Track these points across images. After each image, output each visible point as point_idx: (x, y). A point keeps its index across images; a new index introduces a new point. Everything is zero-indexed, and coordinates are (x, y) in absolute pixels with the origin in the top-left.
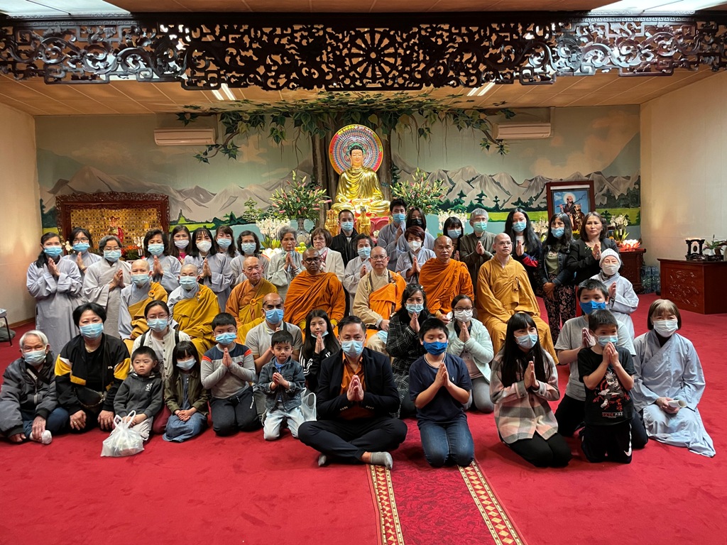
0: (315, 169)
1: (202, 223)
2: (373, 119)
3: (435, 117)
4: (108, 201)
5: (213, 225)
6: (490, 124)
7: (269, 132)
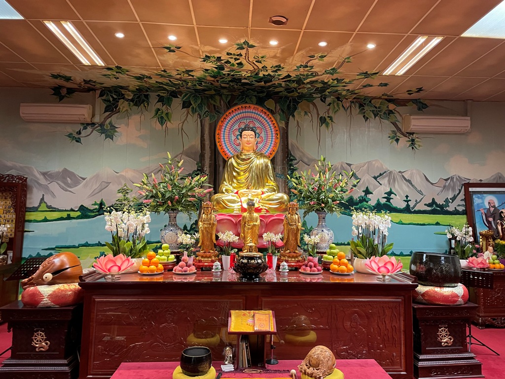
0: (202, 156)
1: (66, 211)
2: (270, 104)
3: (338, 106)
5: (79, 213)
6: (401, 115)
7: (153, 113)
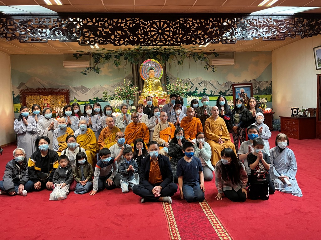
0: (133, 78)
1: (84, 101)
2: (158, 56)
3: (185, 56)
4: (43, 92)
5: (89, 102)
6: (209, 59)
7: (113, 62)
